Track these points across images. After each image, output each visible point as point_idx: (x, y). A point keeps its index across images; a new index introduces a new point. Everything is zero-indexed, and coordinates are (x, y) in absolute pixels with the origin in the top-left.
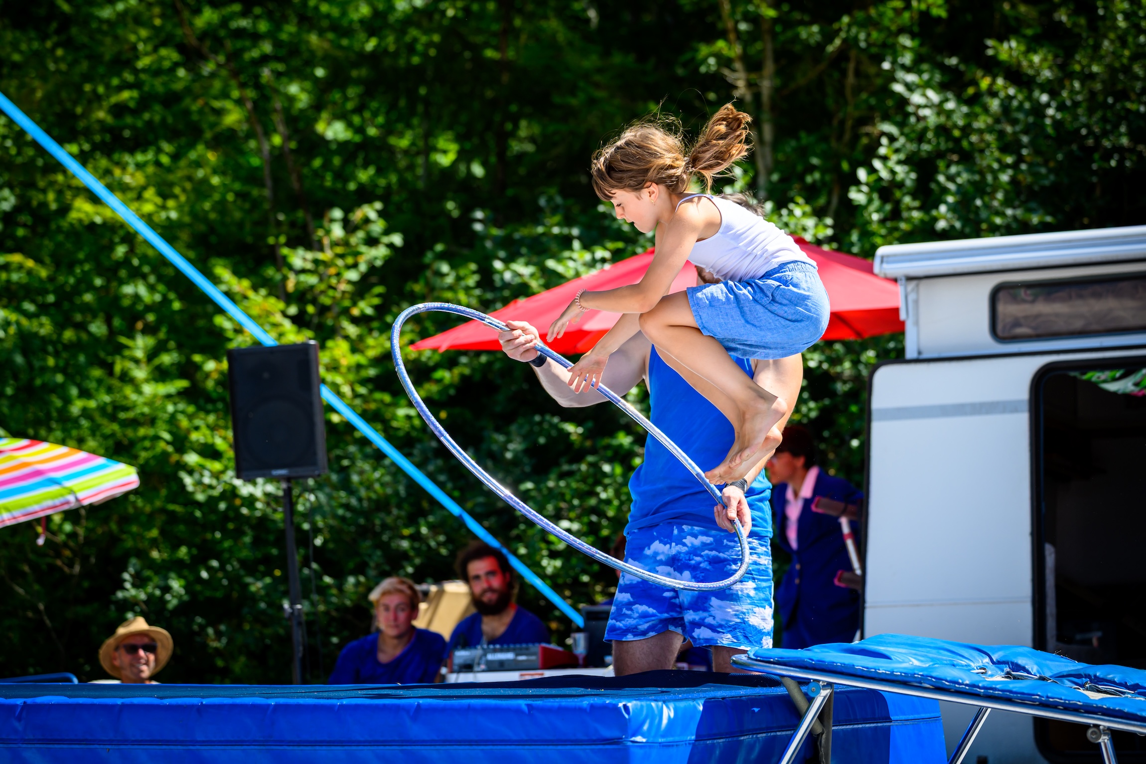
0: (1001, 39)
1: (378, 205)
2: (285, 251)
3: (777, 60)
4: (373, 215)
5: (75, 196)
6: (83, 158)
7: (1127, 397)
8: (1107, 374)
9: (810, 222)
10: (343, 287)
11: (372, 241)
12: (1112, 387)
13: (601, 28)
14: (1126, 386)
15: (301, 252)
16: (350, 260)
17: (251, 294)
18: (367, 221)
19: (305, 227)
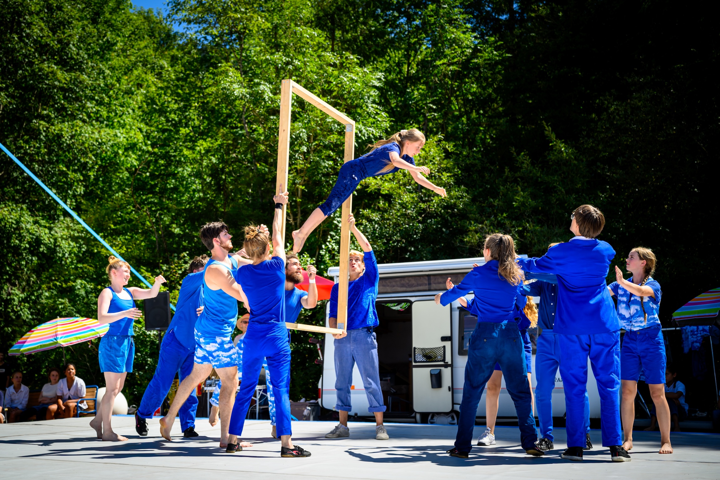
0: (364, 209)
1: (188, 252)
2: (161, 265)
3: (301, 213)
4: (186, 255)
5: (102, 248)
6: (104, 237)
7: (398, 311)
8: (393, 304)
9: (309, 259)
10: (177, 275)
11: (186, 262)
12: (394, 308)
13: (252, 203)
14: (398, 308)
15: (165, 265)
16: (179, 268)
17: (151, 277)
18: (184, 256)
19: (167, 258)
